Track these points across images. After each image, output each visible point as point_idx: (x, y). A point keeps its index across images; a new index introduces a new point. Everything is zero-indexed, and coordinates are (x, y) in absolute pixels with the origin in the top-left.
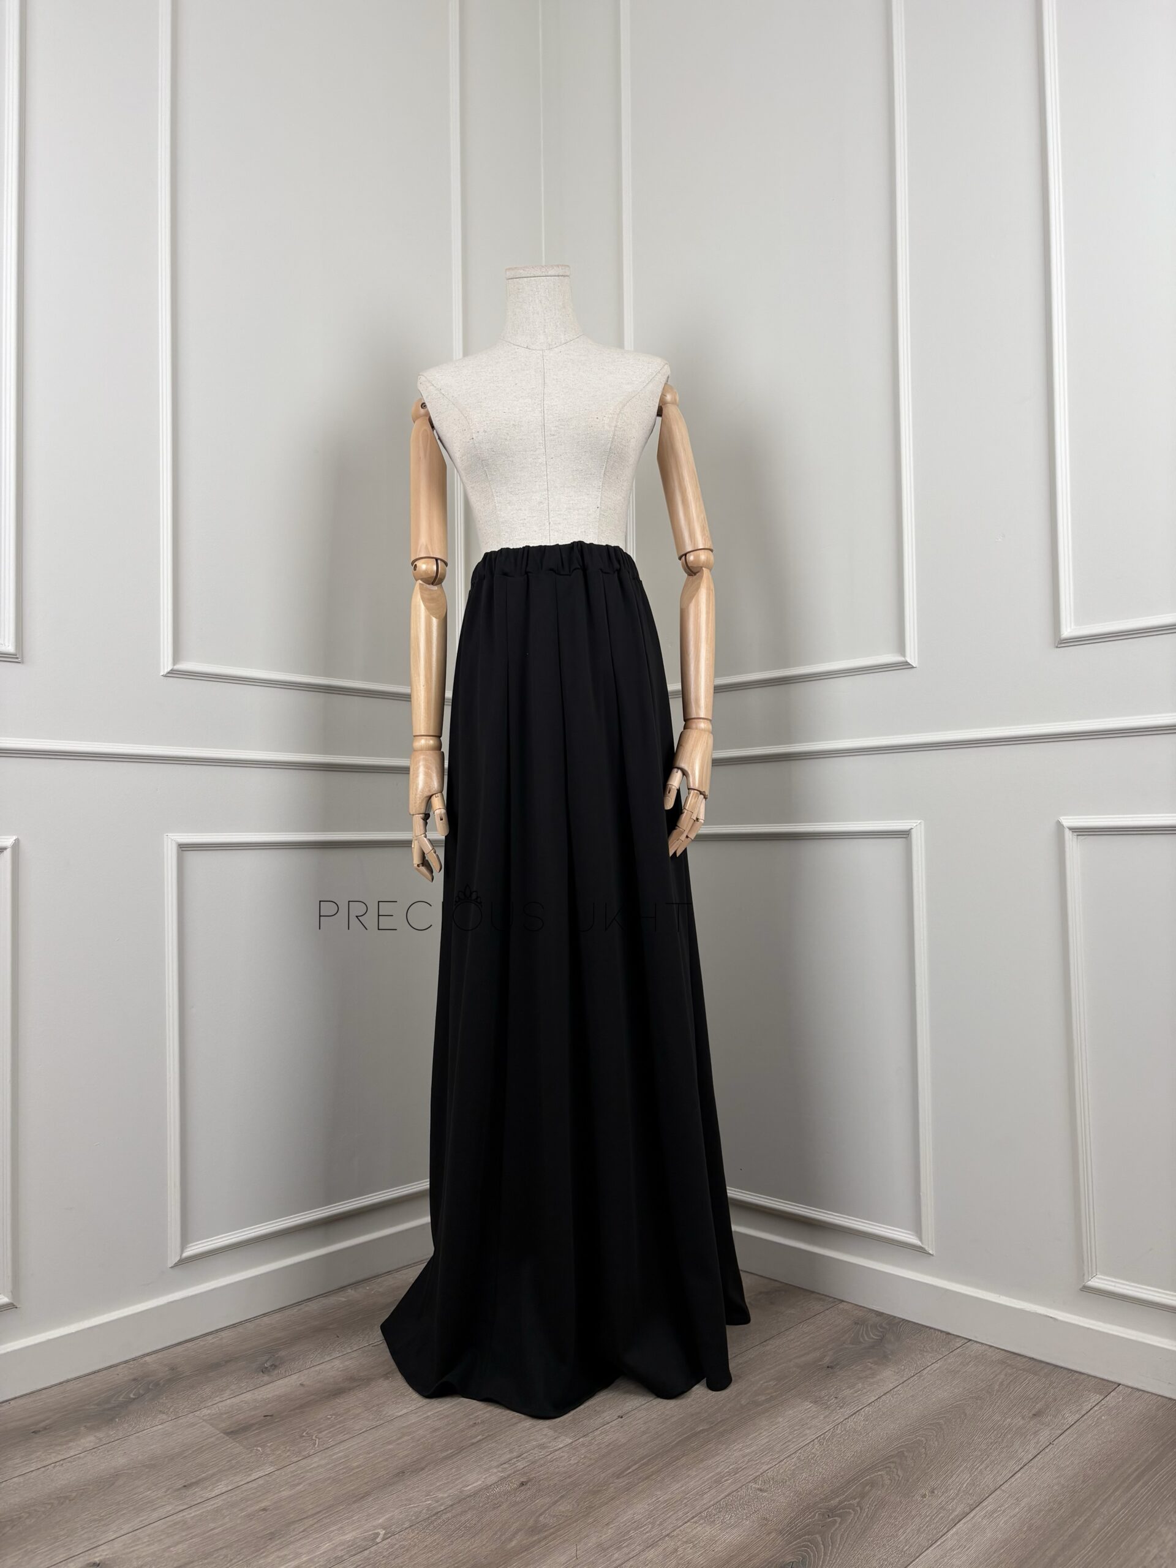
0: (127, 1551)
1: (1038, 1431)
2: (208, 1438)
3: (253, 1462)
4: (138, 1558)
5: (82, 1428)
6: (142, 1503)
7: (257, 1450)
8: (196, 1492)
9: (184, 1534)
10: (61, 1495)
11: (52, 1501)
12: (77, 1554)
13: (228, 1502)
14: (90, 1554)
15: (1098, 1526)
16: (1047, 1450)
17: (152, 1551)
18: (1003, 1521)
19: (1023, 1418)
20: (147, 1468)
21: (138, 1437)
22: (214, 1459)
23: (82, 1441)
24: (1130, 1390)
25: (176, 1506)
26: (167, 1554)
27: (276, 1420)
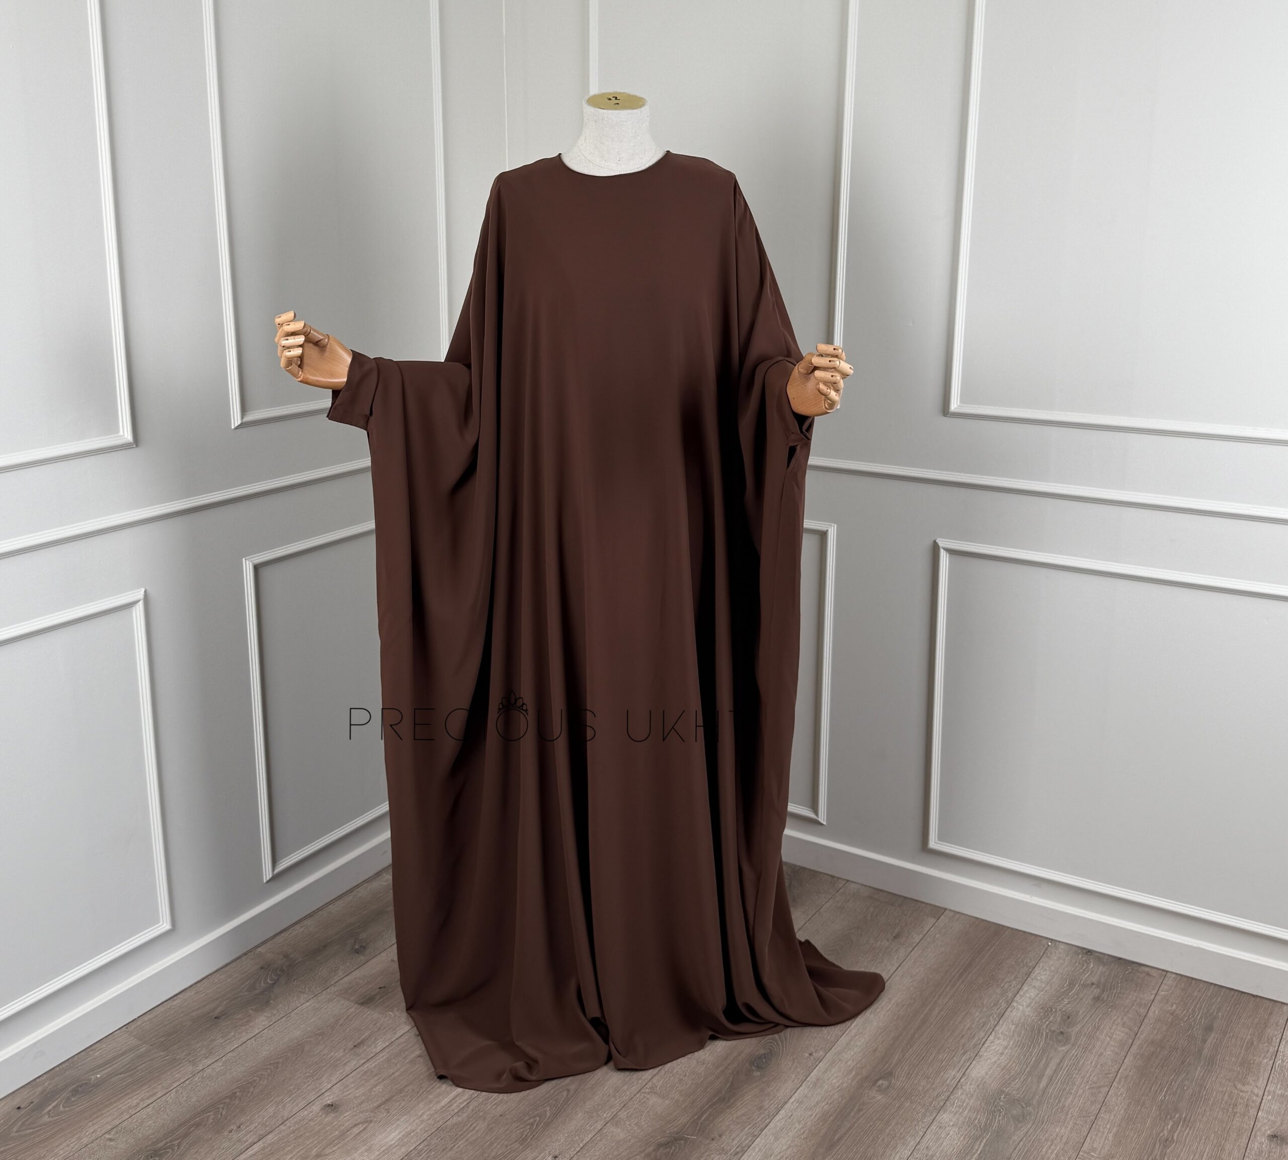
0: (345, 1094)
1: (898, 949)
2: (349, 1009)
3: (392, 1024)
4: (356, 1097)
5: (251, 1011)
6: (332, 1061)
7: (389, 1014)
8: (365, 1050)
9: (376, 1079)
10: (272, 1062)
11: (269, 1067)
12: (313, 1100)
13: (392, 1054)
14: (321, 1099)
15: (936, 1012)
16: (904, 963)
17: (361, 1093)
18: (882, 1014)
19: (888, 940)
20: (320, 1036)
21: (298, 1014)
22: (364, 1024)
23: (257, 1020)
24: (952, 913)
25: (358, 1060)
26: (373, 1093)
27: (390, 990)
